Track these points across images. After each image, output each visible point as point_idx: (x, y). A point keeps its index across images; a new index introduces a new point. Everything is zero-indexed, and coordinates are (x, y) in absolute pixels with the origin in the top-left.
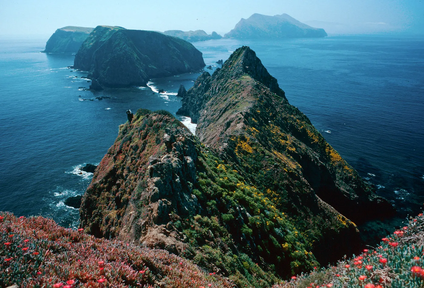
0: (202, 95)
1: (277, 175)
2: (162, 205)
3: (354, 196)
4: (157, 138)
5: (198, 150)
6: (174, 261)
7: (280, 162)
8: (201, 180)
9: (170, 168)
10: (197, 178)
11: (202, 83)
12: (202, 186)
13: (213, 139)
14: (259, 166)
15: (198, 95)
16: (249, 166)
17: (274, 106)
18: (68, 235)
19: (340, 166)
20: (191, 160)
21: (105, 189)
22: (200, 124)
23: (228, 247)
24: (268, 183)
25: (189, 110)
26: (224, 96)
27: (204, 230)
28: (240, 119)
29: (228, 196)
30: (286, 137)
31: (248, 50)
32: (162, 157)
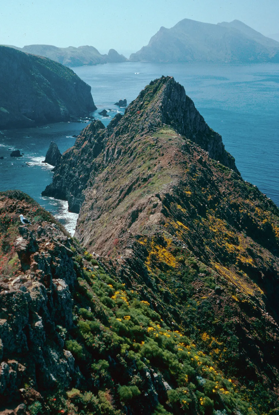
0: (90, 162)
1: (221, 307)
2: (8, 372)
4: (4, 243)
5: (79, 266)
7: (225, 284)
8: (82, 322)
9: (25, 302)
10: (74, 318)
11: (90, 141)
12: (84, 333)
13: (106, 241)
14: (188, 291)
15: (82, 161)
16: (170, 291)
17: (216, 184)
20: (65, 286)
22: (85, 215)
24: (204, 322)
25: (65, 188)
26: (128, 164)
28: (155, 206)
29: (132, 352)
30: (237, 239)
31: (171, 83)
32: (12, 280)
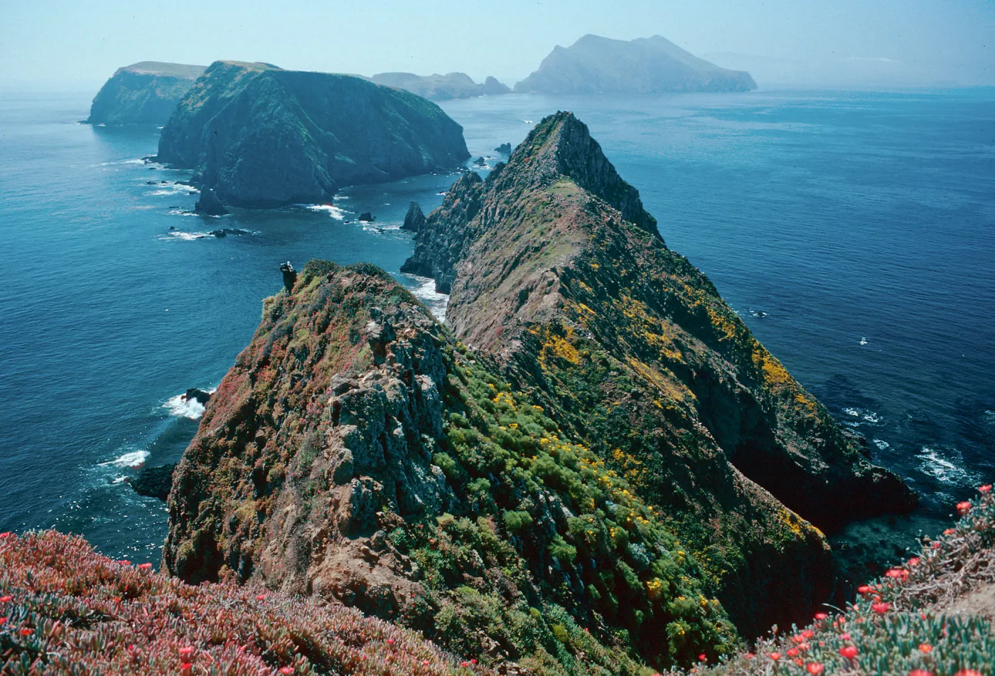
0: (463, 227)
1: (638, 415)
2: (361, 492)
3: (819, 466)
4: (352, 331)
5: (449, 360)
6: (375, 635)
7: (644, 385)
8: (454, 431)
9: (380, 404)
10: (444, 426)
11: (462, 199)
12: (458, 444)
13: (486, 330)
14: (595, 395)
15: (453, 226)
16: (571, 395)
17: (632, 254)
18: (113, 578)
19: (785, 395)
20: (432, 384)
21: (230, 451)
22: (457, 296)
23: (519, 590)
24: (616, 435)
25: (431, 261)
26: (514, 229)
27: (461, 550)
28: (550, 283)
29: (519, 469)
30: (660, 326)
31: (570, 121)
32: (362, 377)
